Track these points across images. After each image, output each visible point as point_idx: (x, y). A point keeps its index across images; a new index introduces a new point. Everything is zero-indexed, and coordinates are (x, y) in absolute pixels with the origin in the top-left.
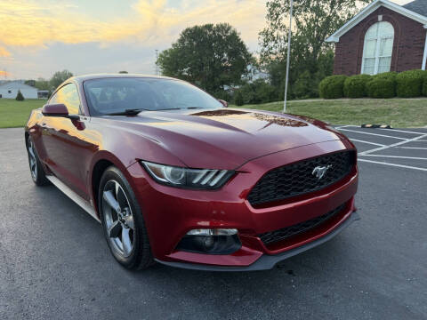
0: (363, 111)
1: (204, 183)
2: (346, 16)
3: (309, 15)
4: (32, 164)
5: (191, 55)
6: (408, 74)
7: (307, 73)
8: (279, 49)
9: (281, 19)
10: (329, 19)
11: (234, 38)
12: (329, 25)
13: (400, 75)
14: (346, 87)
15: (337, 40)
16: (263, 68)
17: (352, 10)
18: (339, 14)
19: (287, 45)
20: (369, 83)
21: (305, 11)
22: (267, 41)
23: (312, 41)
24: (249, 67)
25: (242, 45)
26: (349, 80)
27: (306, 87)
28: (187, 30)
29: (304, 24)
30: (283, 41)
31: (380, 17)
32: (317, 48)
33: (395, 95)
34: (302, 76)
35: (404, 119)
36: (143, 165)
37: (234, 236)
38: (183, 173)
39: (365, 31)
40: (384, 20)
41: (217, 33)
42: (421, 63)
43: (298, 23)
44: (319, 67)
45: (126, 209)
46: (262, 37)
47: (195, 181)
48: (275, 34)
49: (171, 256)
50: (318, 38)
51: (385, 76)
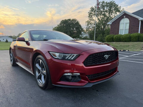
0: (120, 46)
1: (69, 58)
2: (114, 17)
3: (102, 16)
4: (11, 59)
5: (63, 29)
6: (134, 34)
7: (101, 35)
8: (92, 27)
9: (93, 17)
10: (108, 18)
11: (78, 23)
12: (108, 19)
13: (132, 35)
14: (114, 38)
15: (111, 24)
16: (87, 33)
17: (116, 15)
18: (111, 16)
19: (95, 26)
20: (122, 37)
21: (101, 15)
22: (88, 24)
23: (103, 24)
24: (82, 33)
25: (80, 26)
26: (115, 36)
27: (101, 39)
28: (62, 21)
29: (100, 19)
30: (93, 25)
31: (125, 17)
32: (104, 27)
33: (130, 41)
34: (100, 35)
35: (133, 48)
36: (50, 53)
37: (79, 76)
38: (62, 55)
39: (120, 21)
40: (126, 17)
41: (72, 22)
42: (138, 31)
43: (98, 19)
44: (105, 32)
45: (43, 69)
46: (87, 23)
47: (67, 58)
48: (91, 22)
49: (58, 83)
50: (105, 23)
51: (127, 35)
